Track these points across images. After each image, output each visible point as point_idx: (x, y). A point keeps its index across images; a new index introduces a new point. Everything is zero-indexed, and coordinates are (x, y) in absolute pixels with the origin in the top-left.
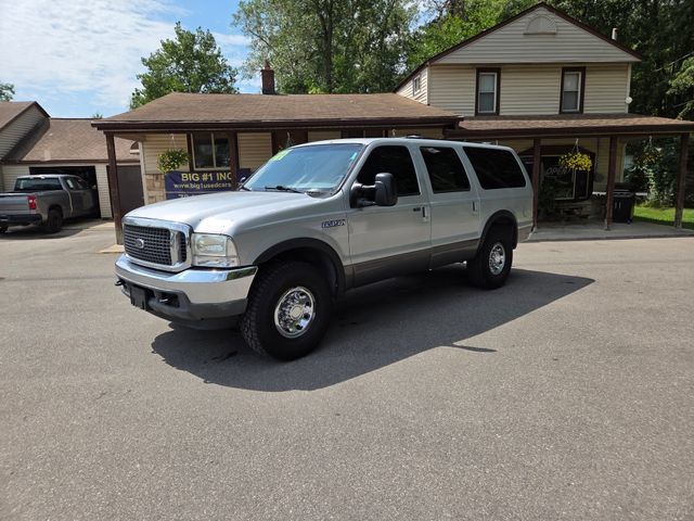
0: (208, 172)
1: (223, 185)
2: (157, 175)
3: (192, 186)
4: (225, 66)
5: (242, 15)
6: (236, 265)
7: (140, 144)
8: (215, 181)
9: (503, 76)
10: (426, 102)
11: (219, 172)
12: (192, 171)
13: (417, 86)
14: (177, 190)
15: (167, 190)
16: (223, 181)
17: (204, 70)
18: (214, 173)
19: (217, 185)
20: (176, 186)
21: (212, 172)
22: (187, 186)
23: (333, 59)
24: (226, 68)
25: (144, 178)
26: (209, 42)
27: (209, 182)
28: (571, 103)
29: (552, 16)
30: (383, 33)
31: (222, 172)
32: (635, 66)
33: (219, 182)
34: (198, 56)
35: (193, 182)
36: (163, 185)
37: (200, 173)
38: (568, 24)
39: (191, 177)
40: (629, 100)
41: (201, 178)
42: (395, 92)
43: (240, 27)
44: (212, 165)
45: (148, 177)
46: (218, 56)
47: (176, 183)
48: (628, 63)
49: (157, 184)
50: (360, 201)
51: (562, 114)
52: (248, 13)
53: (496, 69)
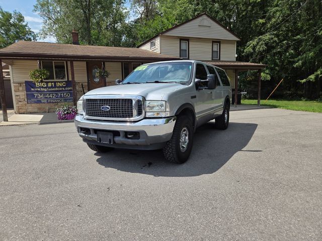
0: (52, 82)
1: (60, 89)
2: (20, 84)
3: (42, 89)
4: (31, 31)
5: (39, 6)
6: (168, 115)
7: (10, 67)
8: (55, 86)
9: (190, 43)
10: (159, 52)
11: (58, 82)
12: (42, 82)
13: (153, 45)
14: (33, 91)
15: (27, 92)
16: (60, 87)
17: (17, 33)
18: (55, 83)
19: (57, 89)
20: (32, 89)
21: (54, 82)
22: (39, 89)
23: (92, 32)
24: (30, 33)
25: (12, 85)
26: (21, 18)
27: (52, 87)
28: (216, 56)
29: (209, 19)
30: (115, 22)
31: (60, 82)
32: (238, 42)
33: (58, 87)
34: (14, 25)
35: (42, 87)
36: (24, 89)
37: (47, 83)
38: (214, 23)
39: (42, 85)
40: (236, 56)
41: (47, 85)
42: (138, 47)
43: (38, 12)
44: (53, 79)
45: (15, 84)
46: (26, 26)
47: (33, 88)
48: (235, 41)
49: (21, 88)
50: (199, 88)
51: (213, 60)
52: (42, 6)
53: (187, 40)
